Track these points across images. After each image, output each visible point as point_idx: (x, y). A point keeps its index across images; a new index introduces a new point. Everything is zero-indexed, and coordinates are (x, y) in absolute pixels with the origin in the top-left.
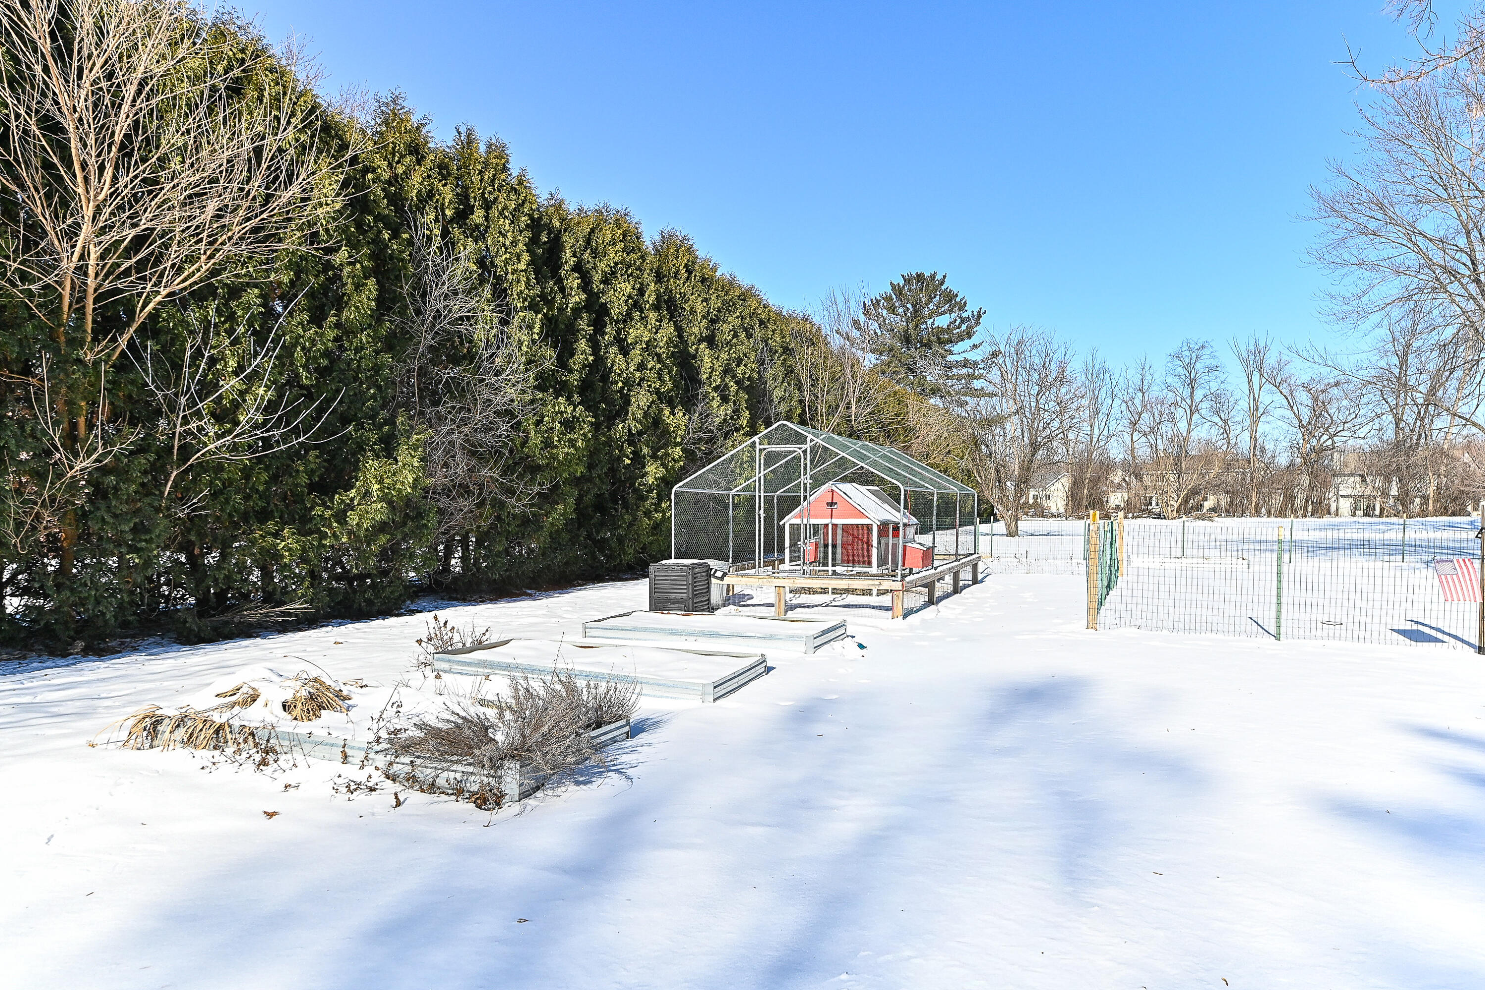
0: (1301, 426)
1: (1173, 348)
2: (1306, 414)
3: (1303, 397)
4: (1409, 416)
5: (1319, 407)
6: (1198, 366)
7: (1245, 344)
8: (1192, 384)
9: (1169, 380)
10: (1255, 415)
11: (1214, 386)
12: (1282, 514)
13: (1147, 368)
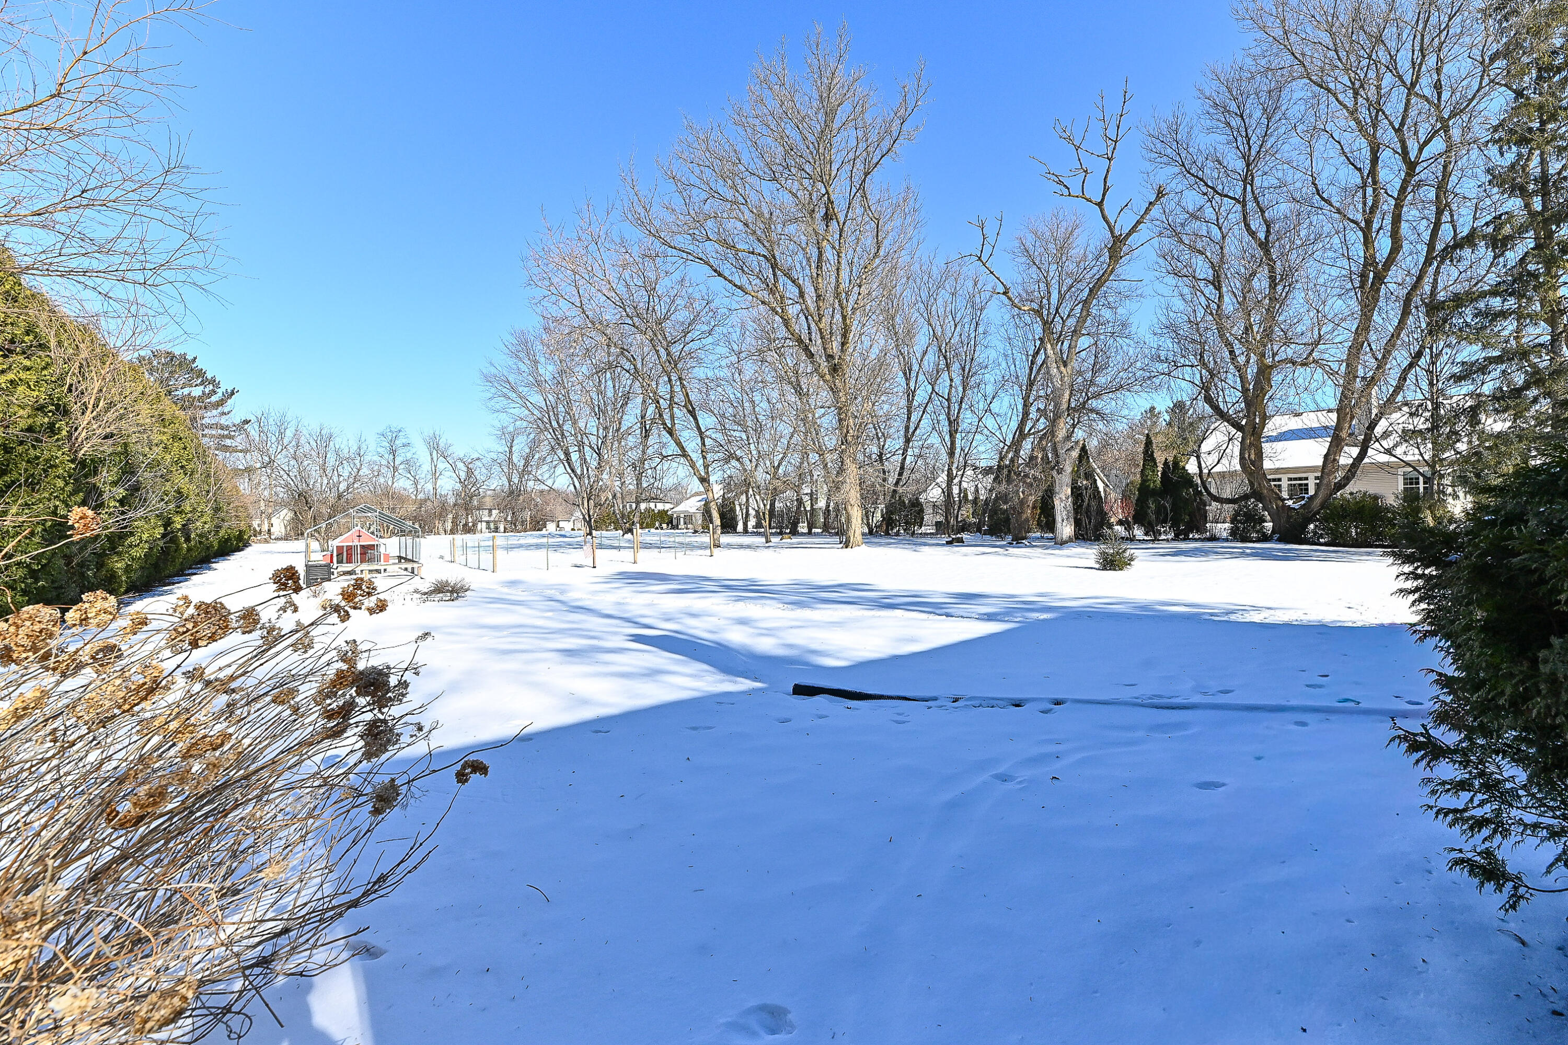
0: (461, 482)
1: (380, 430)
2: (463, 475)
3: (460, 465)
4: (516, 480)
5: (470, 472)
6: (397, 442)
7: (428, 432)
8: (393, 452)
9: (380, 450)
10: (435, 475)
11: (409, 456)
12: (452, 532)
13: (363, 439)
